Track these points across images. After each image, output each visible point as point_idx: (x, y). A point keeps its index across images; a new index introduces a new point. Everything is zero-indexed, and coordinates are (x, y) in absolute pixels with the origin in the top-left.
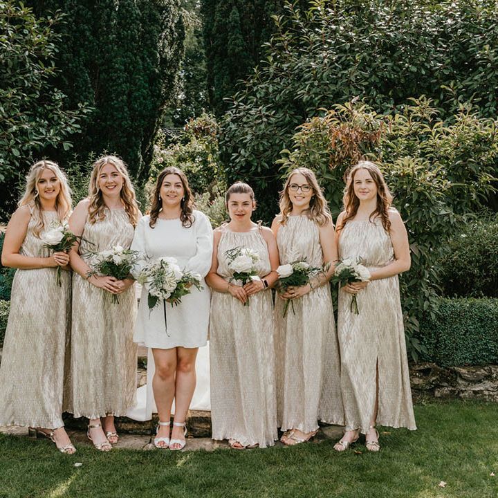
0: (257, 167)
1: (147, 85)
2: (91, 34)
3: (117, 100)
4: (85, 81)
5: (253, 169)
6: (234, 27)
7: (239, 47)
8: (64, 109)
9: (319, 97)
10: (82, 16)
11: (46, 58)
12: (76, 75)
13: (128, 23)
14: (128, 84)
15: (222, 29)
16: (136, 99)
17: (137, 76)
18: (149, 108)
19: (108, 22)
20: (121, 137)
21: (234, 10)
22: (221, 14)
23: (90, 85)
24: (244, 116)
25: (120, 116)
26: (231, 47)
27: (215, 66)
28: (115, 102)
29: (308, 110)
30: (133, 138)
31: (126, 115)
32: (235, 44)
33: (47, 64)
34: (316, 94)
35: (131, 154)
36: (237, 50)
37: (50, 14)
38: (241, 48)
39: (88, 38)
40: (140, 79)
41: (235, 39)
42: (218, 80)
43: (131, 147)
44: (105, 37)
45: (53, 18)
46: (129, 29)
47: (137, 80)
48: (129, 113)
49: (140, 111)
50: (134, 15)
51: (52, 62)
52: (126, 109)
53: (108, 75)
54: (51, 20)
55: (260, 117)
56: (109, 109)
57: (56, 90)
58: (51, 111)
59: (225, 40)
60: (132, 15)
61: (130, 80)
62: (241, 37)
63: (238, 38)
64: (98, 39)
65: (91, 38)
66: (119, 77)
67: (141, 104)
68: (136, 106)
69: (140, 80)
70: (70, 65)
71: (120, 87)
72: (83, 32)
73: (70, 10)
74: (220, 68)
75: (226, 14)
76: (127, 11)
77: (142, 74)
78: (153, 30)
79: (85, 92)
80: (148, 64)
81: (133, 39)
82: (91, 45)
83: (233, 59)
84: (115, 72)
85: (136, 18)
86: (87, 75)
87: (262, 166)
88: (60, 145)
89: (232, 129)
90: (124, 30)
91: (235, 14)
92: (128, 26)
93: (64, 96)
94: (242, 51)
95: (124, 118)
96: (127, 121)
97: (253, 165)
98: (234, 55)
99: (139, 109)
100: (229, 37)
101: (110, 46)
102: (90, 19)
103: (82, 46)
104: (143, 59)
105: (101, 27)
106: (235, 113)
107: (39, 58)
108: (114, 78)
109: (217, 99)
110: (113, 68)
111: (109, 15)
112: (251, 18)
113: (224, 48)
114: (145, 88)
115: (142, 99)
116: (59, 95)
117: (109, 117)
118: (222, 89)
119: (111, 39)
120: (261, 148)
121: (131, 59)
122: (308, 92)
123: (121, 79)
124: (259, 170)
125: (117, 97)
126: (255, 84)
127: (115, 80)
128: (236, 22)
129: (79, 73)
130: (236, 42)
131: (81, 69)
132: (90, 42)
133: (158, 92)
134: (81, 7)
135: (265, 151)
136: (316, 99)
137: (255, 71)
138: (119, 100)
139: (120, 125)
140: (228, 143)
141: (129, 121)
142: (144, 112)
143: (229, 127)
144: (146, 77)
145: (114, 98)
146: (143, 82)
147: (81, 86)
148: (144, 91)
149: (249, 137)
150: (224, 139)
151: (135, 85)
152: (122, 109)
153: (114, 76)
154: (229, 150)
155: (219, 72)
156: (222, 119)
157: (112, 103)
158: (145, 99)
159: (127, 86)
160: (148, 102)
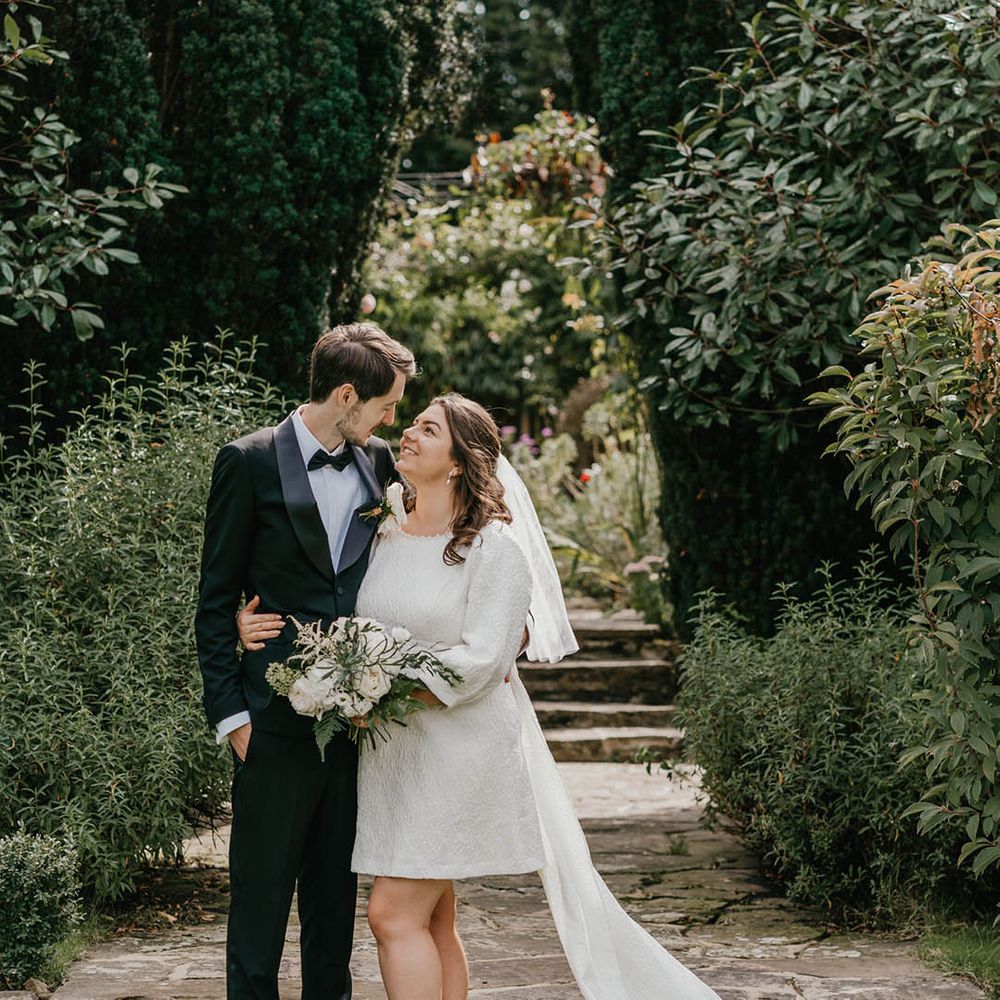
0: (758, 380)
1: (353, 74)
3: (246, 130)
4: (133, 64)
5: (744, 384)
12: (101, 46)
14: (287, 73)
16: (314, 123)
17: (318, 41)
18: (362, 157)
20: (260, 265)
23: (149, 79)
24: (714, 196)
25: (255, 188)
28: (239, 136)
29: (932, 177)
30: (304, 268)
31: (278, 183)
35: (294, 325)
40: (330, 52)
42: (615, 44)
43: (294, 301)
47: (319, 56)
48: (289, 176)
49: (329, 167)
52: (281, 164)
53: (212, 41)
55: (772, 202)
56: (216, 161)
61: (294, 55)
66: (253, 49)
67: (332, 141)
68: (314, 151)
69: (327, 55)
71: (256, 84)
77: (335, 32)
79: (135, 102)
84: (240, 29)
86: (137, 41)
87: (776, 377)
89: (672, 240)
95: (272, 196)
96: (281, 204)
97: (743, 371)
99: (326, 160)
106: (683, 186)
108: (235, 50)
110: (230, 13)
114: (345, 84)
115: (334, 123)
118: (628, 78)
120: (775, 316)
122: (935, 116)
123: (263, 56)
124: (767, 388)
125: (246, 119)
126: (749, 83)
127: (240, 59)
129: (112, 36)
131: (117, 20)
135: (792, 321)
136: (962, 140)
137: (751, 33)
138: (255, 129)
139: (256, 221)
140: (657, 289)
141: (289, 207)
142: (344, 171)
143: (657, 230)
144: (348, 43)
145: (235, 123)
146: (338, 62)
147: (118, 82)
148: (344, 95)
149: (729, 275)
150: (640, 275)
151: (312, 72)
152: (265, 163)
153: (237, 42)
154: (658, 315)
155: (616, 13)
156: (633, 198)
157: (229, 142)
158: (345, 124)
159: (280, 79)
160: (357, 135)
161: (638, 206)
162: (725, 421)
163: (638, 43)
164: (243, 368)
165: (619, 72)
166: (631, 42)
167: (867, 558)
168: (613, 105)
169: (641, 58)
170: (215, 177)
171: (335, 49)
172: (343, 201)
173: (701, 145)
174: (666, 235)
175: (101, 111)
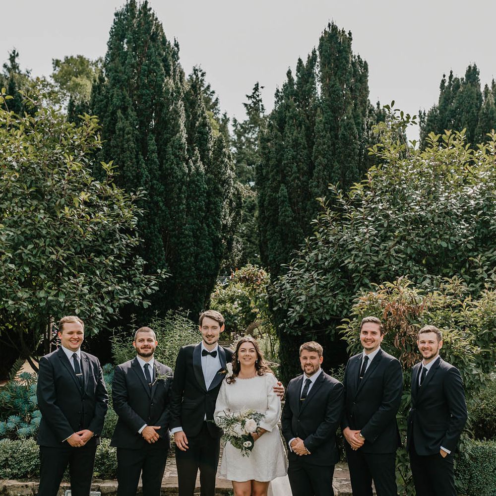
0: (309, 322)
1: (211, 249)
2: (164, 205)
3: (186, 261)
4: (159, 245)
5: (306, 323)
6: (283, 201)
7: (288, 217)
8: (144, 273)
9: (364, 266)
10: (156, 189)
11: (131, 229)
12: (152, 240)
13: (197, 195)
14: (196, 248)
15: (273, 202)
16: (202, 260)
17: (203, 241)
18: (213, 268)
19: (179, 194)
20: (188, 293)
21: (283, 186)
22: (271, 190)
23: (163, 249)
25: (188, 275)
26: (282, 218)
27: (268, 233)
28: (184, 263)
29: (353, 275)
30: (198, 294)
31: (193, 274)
32: (286, 215)
34: (361, 263)
36: (287, 221)
37: (132, 191)
38: (291, 218)
39: (161, 208)
40: (206, 243)
41: (285, 211)
42: (272, 245)
44: (176, 207)
45: (135, 194)
46: (197, 200)
47: (203, 244)
48: (195, 272)
50: (202, 189)
51: (136, 232)
52: (194, 269)
53: (178, 240)
54: (134, 196)
55: (312, 281)
56: (178, 268)
57: (137, 257)
59: (276, 211)
60: (200, 189)
61: (197, 244)
62: (290, 209)
63: (288, 211)
64: (170, 208)
65: (163, 208)
66: (188, 242)
67: (206, 264)
68: (202, 266)
70: (145, 231)
71: (188, 250)
72: (157, 203)
73: (145, 184)
74: (273, 235)
75: (276, 190)
76: (197, 185)
77: (207, 239)
78: (217, 201)
79: (160, 254)
80: (213, 231)
81: (200, 209)
82: (164, 214)
83: (284, 228)
84: (185, 237)
85: (204, 191)
86: (160, 239)
87: (314, 322)
88: (141, 303)
90: (193, 201)
91: (283, 190)
92: (196, 198)
93: (145, 262)
94: (292, 221)
95: (191, 277)
96: (193, 279)
97: (306, 320)
98: (285, 224)
99: (204, 269)
100: (279, 210)
101: (180, 214)
102: (163, 192)
103: (156, 214)
104: (208, 226)
105: (173, 198)
106: (291, 277)
108: (183, 242)
109: (271, 261)
110: (182, 233)
111: (180, 189)
112: (299, 192)
113: (276, 218)
114: (210, 251)
115: (207, 260)
116: (140, 261)
119: (182, 208)
120: (315, 307)
121: (198, 225)
122: (354, 261)
123: (190, 244)
124: (311, 325)
125: (186, 258)
126: (306, 253)
128: (285, 197)
129: (154, 238)
130: (286, 213)
131: (156, 234)
132: (163, 211)
133: (220, 253)
134: (155, 182)
135: (318, 308)
136: (361, 267)
137: (307, 241)
138: (188, 261)
139: (187, 283)
140: (284, 301)
141: (195, 279)
142: (209, 271)
143: (284, 287)
144: (211, 241)
145: (183, 259)
146: (208, 246)
147: (156, 249)
148: (209, 253)
149: (303, 298)
150: (280, 297)
151: (202, 248)
152: (190, 269)
153: (184, 240)
154: (284, 307)
155: (272, 237)
156: (278, 279)
157: (182, 264)
158: (209, 260)
159: (194, 249)
160: (212, 263)
161: (279, 281)
162: (300, 334)
163: (277, 244)
164: (185, 317)
165: (273, 251)
166: (276, 244)
167: (341, 367)
168: (272, 259)
169: (278, 248)
170: (178, 272)
171: (207, 243)
172: (208, 279)
173: (296, 267)
174: (286, 288)
175: (151, 256)
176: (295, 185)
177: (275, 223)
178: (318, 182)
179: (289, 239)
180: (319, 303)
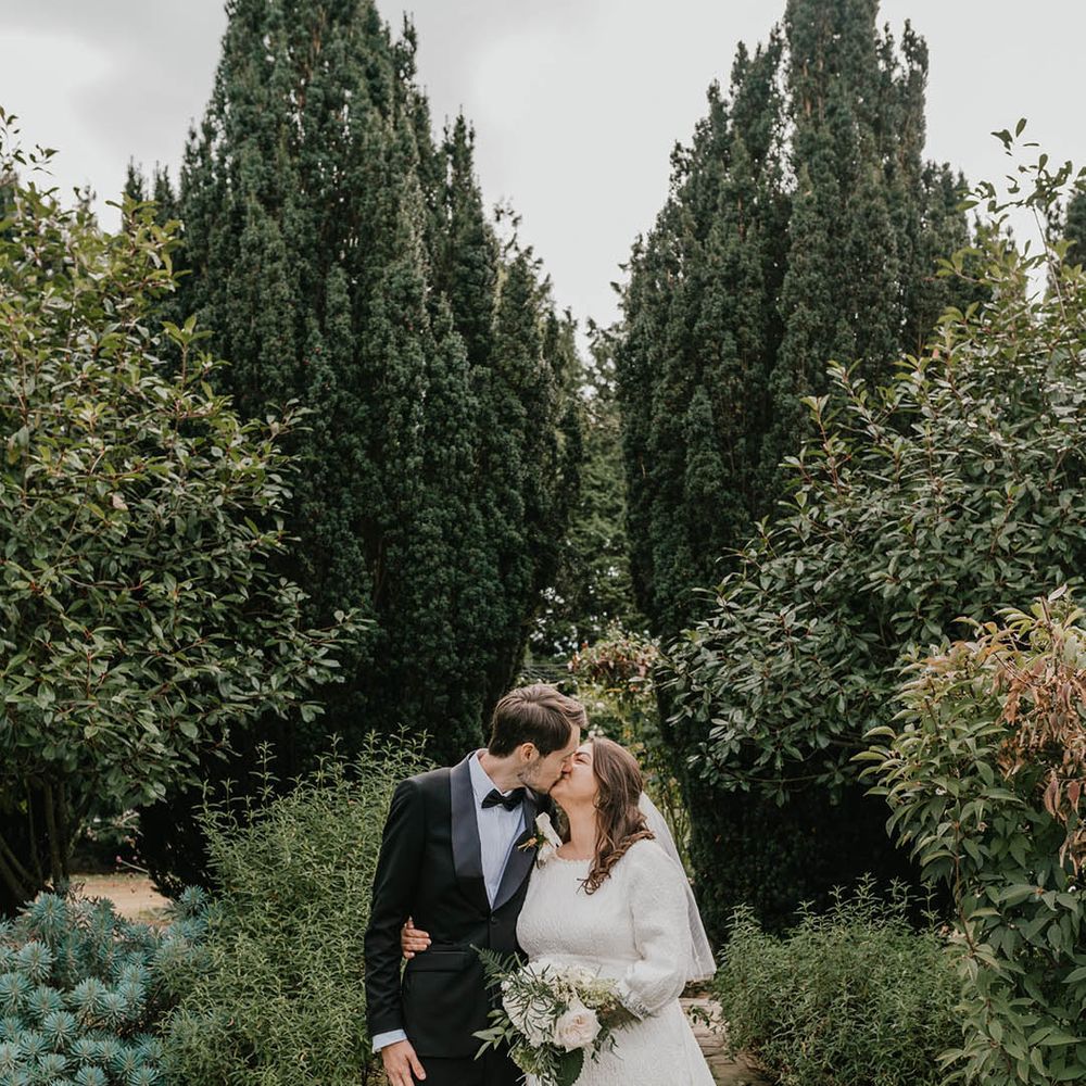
0: (773, 756)
1: (495, 571)
2: (366, 456)
3: (426, 607)
4: (352, 562)
5: (763, 760)
6: (699, 436)
7: (712, 480)
8: (302, 626)
9: (924, 586)
10: (345, 413)
11: (263, 513)
12: (332, 551)
13: (450, 428)
14: (452, 570)
15: (672, 440)
16: (470, 602)
17: (472, 550)
18: (502, 624)
19: (405, 425)
20: (437, 693)
21: (700, 394)
22: (668, 405)
23: (364, 573)
24: (742, 634)
25: (432, 644)
26: (694, 481)
27: (654, 524)
28: (422, 611)
29: (895, 617)
30: (464, 695)
31: (446, 640)
32: (704, 475)
33: (265, 524)
34: (916, 581)
35: (460, 731)
36: (707, 489)
37: (272, 410)
38: (717, 483)
39: (360, 464)
40: (479, 557)
41: (703, 463)
42: (664, 556)
43: (458, 716)
44: (398, 461)
45: (280, 420)
46: (452, 441)
47: (473, 559)
48: (453, 635)
49: (481, 630)
50: (465, 410)
51: (276, 518)
52: (448, 628)
53: (405, 549)
54: (276, 425)
56: (408, 626)
57: (283, 581)
58: (273, 631)
59: (679, 465)
60: (458, 411)
62: (717, 458)
63: (711, 461)
64: (382, 466)
65: (366, 464)
66: (430, 554)
67: (482, 614)
68: (470, 620)
69: (478, 558)
70: (319, 527)
71: (432, 577)
72: (347, 452)
74: (665, 528)
75: (680, 405)
76: (448, 401)
77: (483, 544)
78: (507, 443)
79: (354, 588)
80: (498, 524)
81: (462, 464)
82: (366, 481)
83: (698, 509)
84: (422, 542)
85: (469, 417)
86: (356, 549)
87: (787, 757)
88: (294, 712)
89: (708, 665)
90: (441, 444)
91: (701, 405)
92: (450, 436)
93: (301, 597)
94: (719, 489)
95: (442, 648)
96: (449, 654)
97: (763, 750)
98: (701, 498)
99: (478, 626)
100: (687, 459)
101: (410, 482)
102: (363, 422)
103: (346, 482)
104: (485, 511)
105: (387, 439)
106: (719, 627)
107: (245, 512)
108: (418, 555)
109: (662, 600)
110: (415, 532)
111: (406, 413)
112: (738, 411)
113: (677, 482)
114: (490, 577)
115: (483, 602)
116: (291, 594)
117: (406, 645)
118: (673, 577)
119: (412, 465)
121: (457, 511)
122: (896, 576)
123: (436, 559)
124: (779, 764)
125: (427, 599)
127: (421, 562)
128: (704, 423)
129: (339, 544)
130: (704, 469)
131: (343, 535)
132: (363, 473)
133: (520, 585)
134: (344, 393)
135: (798, 717)
136: (917, 590)
137: (761, 529)
138: (431, 606)
139: (433, 665)
140: (698, 699)
141: (453, 655)
142: (490, 632)
143: (699, 659)
144: (493, 551)
145: (419, 602)
146: (485, 563)
147: (344, 575)
148: (490, 584)
149: (753, 683)
150: (687, 689)
151: (468, 570)
152: (438, 628)
153: (420, 550)
154: (699, 716)
155: (664, 537)
156: (680, 640)
157: (416, 614)
158: (490, 602)
159: (448, 574)
160: (498, 610)
161: (685, 645)
162: (746, 788)
163: (679, 555)
164: (418, 752)
165: (667, 573)
166: (674, 554)
167: (863, 883)
168: (664, 594)
169: (681, 565)
170: (408, 636)
171: (483, 554)
172: (489, 653)
173: (732, 600)
174: (703, 663)
175: (333, 594)
176: (729, 390)
177: (674, 496)
178: (795, 377)
179: (711, 540)
180: (800, 703)
